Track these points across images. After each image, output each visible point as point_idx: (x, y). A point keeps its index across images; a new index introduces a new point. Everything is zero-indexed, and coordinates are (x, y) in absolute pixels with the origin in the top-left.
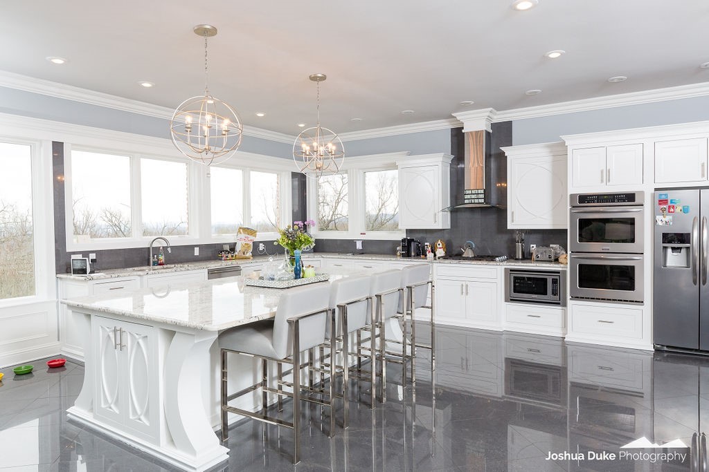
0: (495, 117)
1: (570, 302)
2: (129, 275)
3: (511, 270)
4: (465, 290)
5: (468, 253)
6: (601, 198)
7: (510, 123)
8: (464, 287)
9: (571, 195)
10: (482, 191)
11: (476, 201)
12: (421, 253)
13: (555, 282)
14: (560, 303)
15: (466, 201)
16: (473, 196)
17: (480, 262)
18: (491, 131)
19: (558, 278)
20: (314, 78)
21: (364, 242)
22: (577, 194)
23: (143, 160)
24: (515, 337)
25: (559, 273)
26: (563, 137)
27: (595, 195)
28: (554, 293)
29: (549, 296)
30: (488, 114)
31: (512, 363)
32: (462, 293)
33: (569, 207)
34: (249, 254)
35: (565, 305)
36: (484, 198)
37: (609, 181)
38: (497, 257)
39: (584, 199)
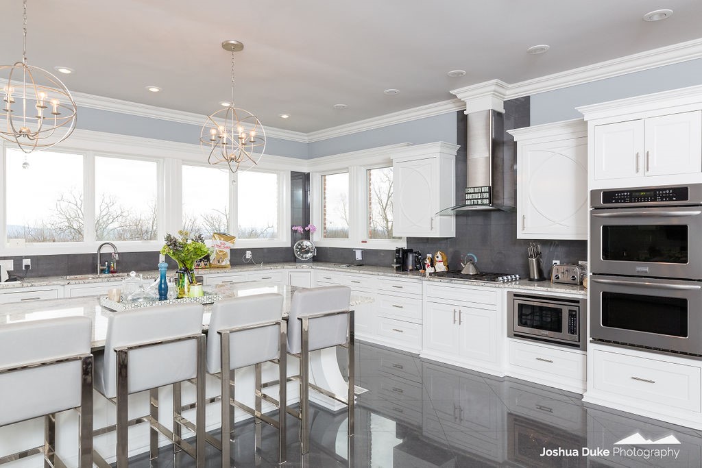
0: (508, 92)
1: (590, 346)
2: (47, 285)
3: (515, 295)
4: (457, 318)
5: (469, 269)
6: (635, 195)
7: (527, 99)
8: (457, 314)
9: (592, 192)
10: (487, 189)
11: (480, 202)
12: (419, 267)
13: (572, 315)
14: (578, 345)
15: (468, 202)
16: (476, 196)
17: (481, 283)
18: (503, 111)
19: (576, 309)
20: (226, 46)
21: (365, 252)
22: (601, 190)
23: (97, 158)
24: (520, 387)
25: (578, 302)
26: (580, 109)
27: (627, 191)
28: (572, 330)
29: (565, 334)
30: (493, 88)
31: (516, 421)
32: (455, 321)
33: (589, 209)
34: (226, 262)
35: (585, 349)
36: (490, 199)
37: (648, 170)
38: (502, 275)
39: (610, 197)
